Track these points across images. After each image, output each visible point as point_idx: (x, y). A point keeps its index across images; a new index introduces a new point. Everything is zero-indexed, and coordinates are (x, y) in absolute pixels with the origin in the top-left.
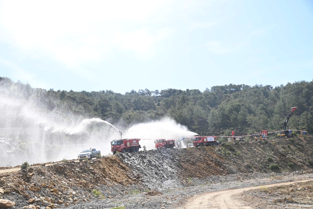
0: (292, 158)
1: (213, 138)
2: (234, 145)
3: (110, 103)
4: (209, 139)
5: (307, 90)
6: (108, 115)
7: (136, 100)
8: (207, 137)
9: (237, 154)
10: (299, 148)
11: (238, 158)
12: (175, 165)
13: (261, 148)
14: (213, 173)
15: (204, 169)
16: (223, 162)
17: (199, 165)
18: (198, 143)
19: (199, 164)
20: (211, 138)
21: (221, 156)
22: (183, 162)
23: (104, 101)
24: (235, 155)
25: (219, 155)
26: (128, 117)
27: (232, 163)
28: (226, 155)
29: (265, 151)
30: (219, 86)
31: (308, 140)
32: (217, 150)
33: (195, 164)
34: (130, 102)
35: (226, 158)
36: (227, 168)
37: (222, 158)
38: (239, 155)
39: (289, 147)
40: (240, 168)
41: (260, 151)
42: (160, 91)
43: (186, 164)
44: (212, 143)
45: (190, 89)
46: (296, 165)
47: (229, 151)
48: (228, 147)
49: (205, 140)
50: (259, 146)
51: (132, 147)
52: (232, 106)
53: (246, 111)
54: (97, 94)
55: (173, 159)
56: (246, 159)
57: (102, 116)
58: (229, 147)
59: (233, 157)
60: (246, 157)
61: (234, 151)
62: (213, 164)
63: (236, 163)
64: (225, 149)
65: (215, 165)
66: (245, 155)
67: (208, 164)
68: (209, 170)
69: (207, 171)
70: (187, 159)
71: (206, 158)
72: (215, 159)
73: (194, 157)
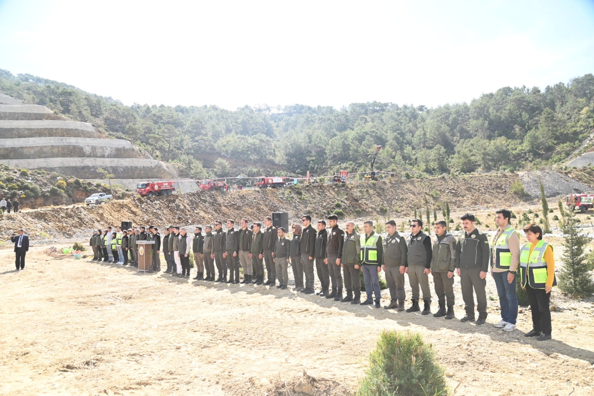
0: (365, 203)
1: (282, 179)
2: (304, 187)
3: (204, 124)
4: (277, 180)
5: (454, 116)
6: (198, 140)
7: (245, 119)
8: (273, 178)
10: (378, 193)
11: (301, 203)
12: (213, 209)
13: (334, 191)
15: (249, 214)
16: (281, 207)
17: (245, 210)
18: (260, 185)
19: (246, 208)
20: (279, 179)
22: (225, 206)
23: (196, 121)
24: (300, 199)
25: (279, 198)
26: (225, 143)
27: (292, 208)
28: (287, 199)
29: (338, 196)
30: (359, 104)
31: (393, 184)
32: (279, 194)
33: (241, 209)
34: (237, 123)
35: (287, 202)
37: (282, 202)
38: (304, 199)
39: (367, 191)
41: (332, 194)
42: (283, 107)
43: (228, 208)
44: (280, 185)
45: (322, 106)
46: (365, 211)
47: (295, 194)
48: (295, 190)
49: (270, 181)
50: (333, 189)
51: (162, 190)
52: (357, 133)
53: (371, 141)
54: (196, 110)
55: (213, 203)
56: (311, 203)
57: (192, 141)
58: (297, 190)
59: (296, 201)
60: (312, 202)
61: (300, 194)
62: (266, 209)
63: (296, 208)
64: (290, 192)
65: (268, 210)
66: (312, 199)
67: (258, 209)
68: (257, 215)
69: (252, 216)
70: (233, 203)
71: (261, 202)
72: (273, 203)
73: (245, 201)
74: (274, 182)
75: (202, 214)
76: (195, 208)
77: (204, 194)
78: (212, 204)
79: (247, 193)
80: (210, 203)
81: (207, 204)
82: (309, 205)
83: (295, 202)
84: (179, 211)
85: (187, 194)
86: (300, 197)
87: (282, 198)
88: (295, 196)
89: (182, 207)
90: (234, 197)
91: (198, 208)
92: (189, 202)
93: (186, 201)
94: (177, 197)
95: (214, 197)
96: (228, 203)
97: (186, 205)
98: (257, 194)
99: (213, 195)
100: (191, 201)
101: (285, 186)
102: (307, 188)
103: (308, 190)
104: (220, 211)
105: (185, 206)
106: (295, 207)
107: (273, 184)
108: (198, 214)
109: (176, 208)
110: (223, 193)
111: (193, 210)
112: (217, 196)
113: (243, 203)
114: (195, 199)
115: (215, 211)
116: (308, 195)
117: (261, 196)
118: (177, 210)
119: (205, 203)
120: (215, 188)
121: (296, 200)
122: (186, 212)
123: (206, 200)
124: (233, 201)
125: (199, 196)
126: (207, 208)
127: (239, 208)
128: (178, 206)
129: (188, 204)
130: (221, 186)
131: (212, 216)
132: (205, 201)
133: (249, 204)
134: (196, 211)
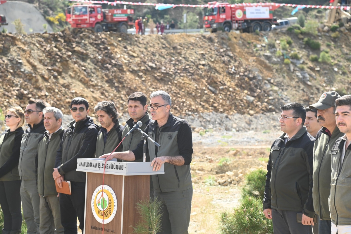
1: (268, 8)
2: (324, 31)
4: (255, 12)
8: (247, 6)
9: (320, 60)
11: (318, 71)
12: (103, 78)
14: (215, 107)
15: (191, 94)
16: (268, 80)
17: (180, 83)
18: (214, 23)
19: (183, 80)
20: (261, 8)
21: (267, 62)
22: (133, 72)
24: (315, 60)
25: (263, 59)
27: (294, 83)
28: (283, 60)
32: (262, 46)
35: (281, 69)
36: (271, 95)
37: (269, 69)
38: (324, 63)
40: (311, 100)
43: (140, 77)
44: (263, 24)
47: (301, 48)
48: (303, 39)
49: (239, 14)
55: (103, 62)
58: (306, 39)
59: (305, 67)
60: (346, 70)
61: (315, 48)
62: (230, 84)
63: (305, 83)
64: (289, 43)
65: (237, 85)
66: (346, 64)
67: (213, 83)
68: (210, 97)
69: (198, 100)
70: (150, 64)
71: (217, 66)
72: (246, 70)
73: (180, 61)
74: (249, 16)
75: (78, 88)
76: (60, 73)
77: (82, 39)
78: (101, 65)
79: (182, 41)
80: (96, 62)
81: (89, 65)
82: (339, 77)
83: (302, 69)
84: (19, 76)
85: (39, 35)
86: (314, 56)
87: (268, 58)
88: (302, 53)
89: (27, 68)
90: (152, 49)
91: (66, 73)
92: (43, 56)
93: (36, 53)
94: (13, 40)
95: (106, 48)
96: (138, 65)
97: (36, 63)
98: (206, 45)
99: (103, 43)
100: (49, 54)
101: (273, 26)
102: (333, 35)
103: (335, 40)
104: (121, 83)
105: (34, 67)
106: (303, 81)
107: (246, 21)
108: (67, 86)
109: (12, 68)
110: (127, 38)
111: (55, 77)
112: (112, 45)
113: (175, 65)
114: (60, 50)
115: (110, 82)
116: (335, 52)
117: (218, 50)
118: (14, 74)
119: (84, 60)
120: (107, 26)
121: (304, 63)
122: (37, 81)
123: (87, 55)
124: (152, 61)
125: (68, 42)
126: (89, 75)
127: (165, 79)
128: (17, 65)
129: (41, 61)
130: (119, 22)
131: (102, 94)
132: (84, 57)
133: (191, 70)
134: (61, 81)
